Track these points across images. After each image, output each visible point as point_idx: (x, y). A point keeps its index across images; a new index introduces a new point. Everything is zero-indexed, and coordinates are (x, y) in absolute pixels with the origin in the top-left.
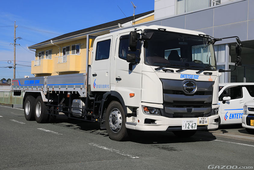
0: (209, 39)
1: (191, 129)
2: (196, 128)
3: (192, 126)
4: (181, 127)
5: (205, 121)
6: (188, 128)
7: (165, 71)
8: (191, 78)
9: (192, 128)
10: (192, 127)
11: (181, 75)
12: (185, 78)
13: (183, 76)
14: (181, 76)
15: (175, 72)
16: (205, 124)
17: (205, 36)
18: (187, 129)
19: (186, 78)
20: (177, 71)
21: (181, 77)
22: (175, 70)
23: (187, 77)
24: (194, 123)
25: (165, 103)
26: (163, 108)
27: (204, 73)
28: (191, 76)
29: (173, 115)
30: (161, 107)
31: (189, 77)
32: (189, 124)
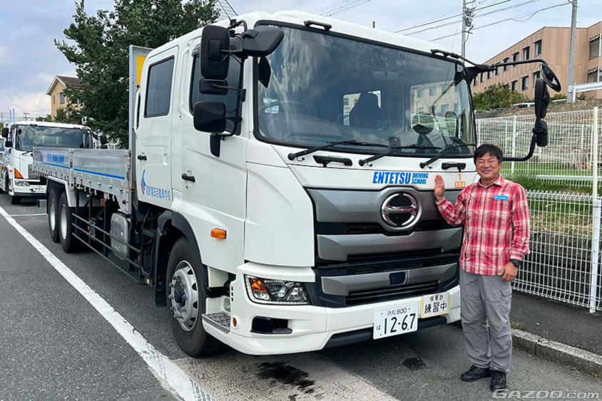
0: (458, 66)
1: (399, 331)
2: (415, 328)
3: (404, 324)
4: (371, 330)
5: (441, 302)
6: (392, 331)
7: (323, 161)
8: (404, 184)
9: (404, 329)
10: (405, 326)
11: (376, 173)
12: (388, 183)
13: (381, 178)
14: (375, 177)
15: (356, 164)
16: (440, 312)
17: (449, 57)
18: (389, 334)
19: (391, 182)
20: (362, 163)
21: (374, 182)
22: (355, 158)
23: (394, 180)
24: (408, 313)
25: (321, 266)
26: (313, 280)
27: (443, 165)
28: (404, 177)
29: (347, 297)
30: (310, 276)
31: (399, 178)
32: (395, 318)
